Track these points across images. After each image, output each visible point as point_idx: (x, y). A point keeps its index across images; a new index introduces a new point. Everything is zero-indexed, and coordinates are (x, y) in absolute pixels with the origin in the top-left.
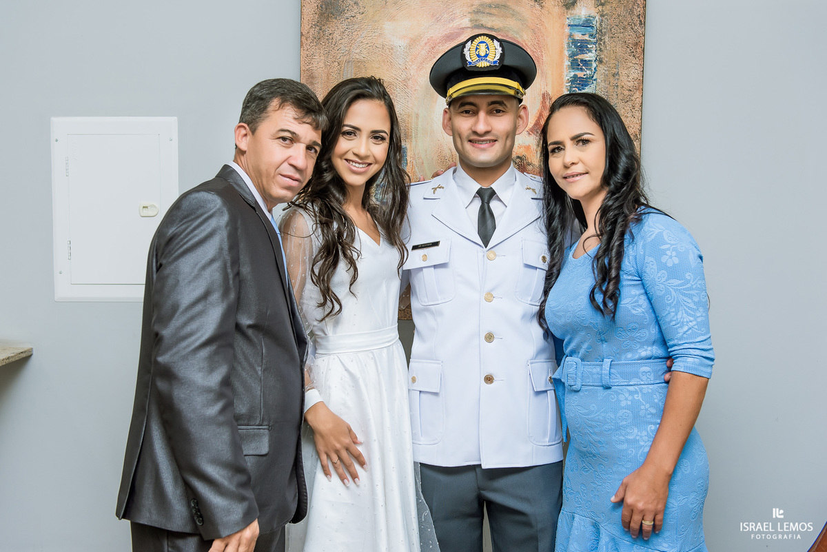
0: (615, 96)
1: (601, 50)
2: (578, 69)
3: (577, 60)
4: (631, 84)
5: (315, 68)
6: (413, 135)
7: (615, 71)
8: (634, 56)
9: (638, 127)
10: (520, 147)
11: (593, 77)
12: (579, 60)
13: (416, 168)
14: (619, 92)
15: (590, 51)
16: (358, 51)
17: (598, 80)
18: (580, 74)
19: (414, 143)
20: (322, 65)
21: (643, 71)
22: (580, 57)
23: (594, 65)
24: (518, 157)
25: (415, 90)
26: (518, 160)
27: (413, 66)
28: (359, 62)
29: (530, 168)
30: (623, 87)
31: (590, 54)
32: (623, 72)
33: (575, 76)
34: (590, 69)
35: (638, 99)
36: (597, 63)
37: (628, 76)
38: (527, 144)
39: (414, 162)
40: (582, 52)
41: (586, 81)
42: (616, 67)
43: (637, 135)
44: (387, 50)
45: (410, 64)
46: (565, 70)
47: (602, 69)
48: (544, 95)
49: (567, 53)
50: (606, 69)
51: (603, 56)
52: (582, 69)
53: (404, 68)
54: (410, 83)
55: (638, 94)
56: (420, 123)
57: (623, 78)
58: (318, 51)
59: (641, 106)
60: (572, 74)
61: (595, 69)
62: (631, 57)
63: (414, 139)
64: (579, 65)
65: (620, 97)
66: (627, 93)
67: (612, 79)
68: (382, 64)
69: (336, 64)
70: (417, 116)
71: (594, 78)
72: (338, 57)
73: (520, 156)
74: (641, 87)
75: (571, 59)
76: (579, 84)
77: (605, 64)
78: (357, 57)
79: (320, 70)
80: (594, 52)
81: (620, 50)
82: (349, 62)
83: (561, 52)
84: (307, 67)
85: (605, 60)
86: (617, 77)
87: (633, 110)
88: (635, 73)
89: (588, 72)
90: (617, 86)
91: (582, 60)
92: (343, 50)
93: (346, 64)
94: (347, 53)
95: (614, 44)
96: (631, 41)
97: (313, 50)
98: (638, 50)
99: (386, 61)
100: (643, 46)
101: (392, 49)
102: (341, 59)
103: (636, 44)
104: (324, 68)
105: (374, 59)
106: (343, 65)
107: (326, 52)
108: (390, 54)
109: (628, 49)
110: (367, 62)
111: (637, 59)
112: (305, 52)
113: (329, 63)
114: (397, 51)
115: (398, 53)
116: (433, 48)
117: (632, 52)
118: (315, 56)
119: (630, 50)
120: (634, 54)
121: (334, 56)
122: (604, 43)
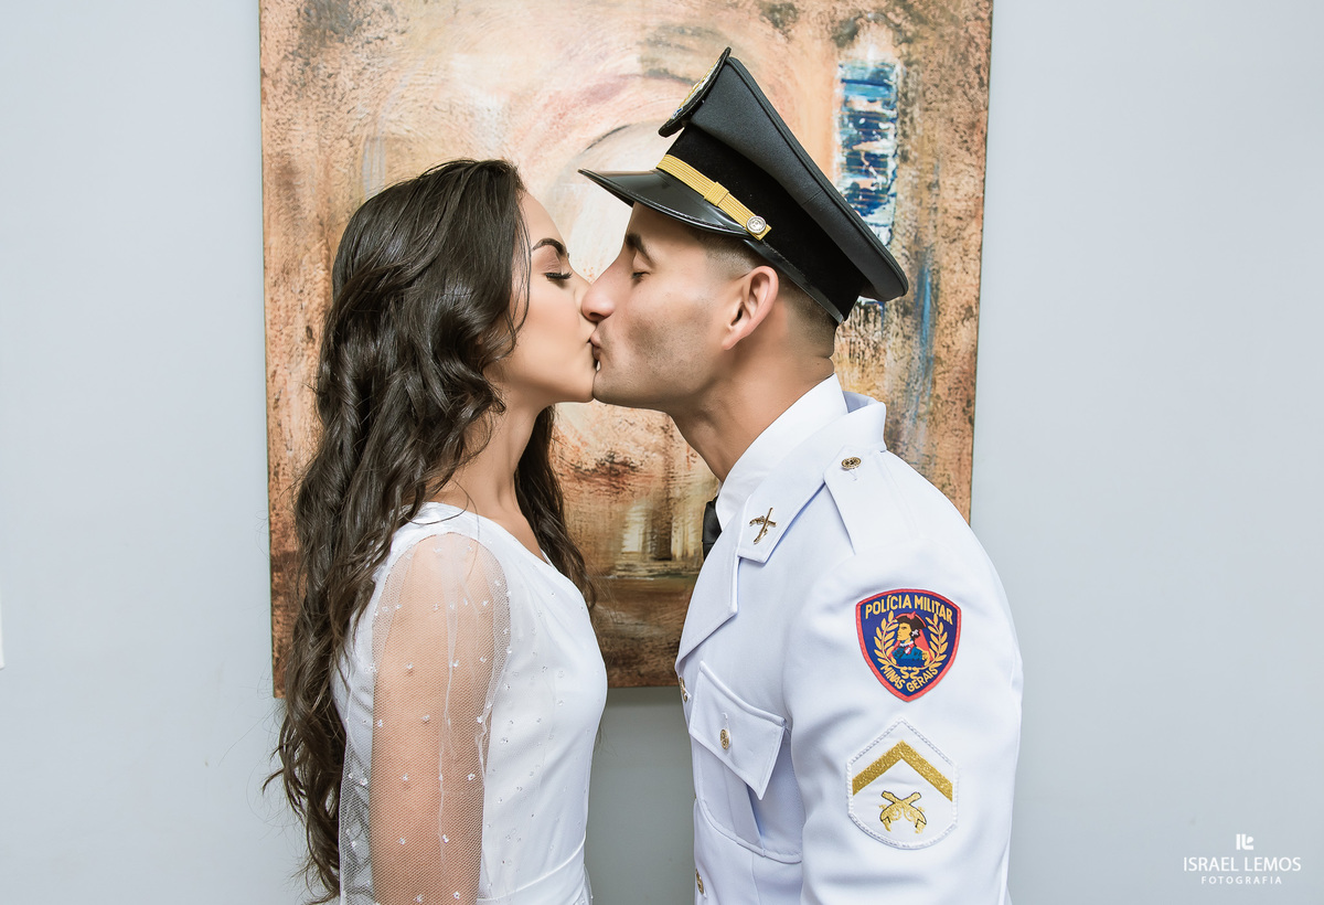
0: (931, 230)
1: (904, 134)
2: (860, 172)
3: (857, 153)
4: (961, 206)
5: (297, 152)
7: (930, 178)
8: (968, 149)
9: (976, 293)
11: (889, 189)
12: (863, 154)
14: (939, 222)
15: (884, 136)
16: (394, 116)
17: (900, 197)
18: (864, 182)
20: (313, 144)
21: (984, 181)
22: (864, 147)
23: (892, 164)
28: (397, 140)
30: (946, 211)
31: (883, 142)
32: (947, 181)
33: (855, 186)
34: (884, 173)
35: (974, 237)
36: (898, 160)
37: (955, 192)
40: (869, 137)
41: (876, 198)
42: (934, 169)
43: (971, 308)
44: (461, 118)
46: (835, 173)
47: (908, 173)
49: (838, 139)
50: (914, 173)
51: (908, 147)
52: (867, 173)
55: (973, 227)
57: (947, 194)
58: (302, 113)
59: (980, 250)
60: (849, 182)
61: (893, 172)
62: (963, 152)
64: (862, 164)
65: (941, 232)
66: (953, 223)
67: (925, 195)
68: (451, 148)
69: (345, 143)
71: (892, 191)
72: (350, 129)
74: (980, 212)
75: (847, 151)
76: (861, 203)
77: (913, 163)
78: (393, 128)
80: (891, 137)
81: (942, 136)
82: (374, 140)
83: (828, 136)
84: (278, 149)
85: (913, 155)
86: (935, 190)
87: (965, 258)
88: (968, 186)
89: (881, 179)
90: (936, 209)
91: (868, 155)
92: (361, 113)
93: (368, 144)
94: (370, 118)
95: (929, 124)
96: (963, 118)
97: (291, 111)
98: (975, 138)
99: (458, 140)
100: (985, 130)
101: (472, 114)
102: (355, 134)
103: (973, 126)
104: (317, 152)
105: (430, 135)
106: (361, 147)
107: (319, 115)
108: (467, 125)
109: (957, 135)
110: (415, 141)
111: (974, 156)
112: (272, 113)
113: (327, 142)
114: (483, 119)
115: (485, 124)
116: (561, 116)
117: (966, 141)
118: (295, 124)
119: (961, 137)
120: (969, 144)
121: (340, 126)
122: (912, 120)
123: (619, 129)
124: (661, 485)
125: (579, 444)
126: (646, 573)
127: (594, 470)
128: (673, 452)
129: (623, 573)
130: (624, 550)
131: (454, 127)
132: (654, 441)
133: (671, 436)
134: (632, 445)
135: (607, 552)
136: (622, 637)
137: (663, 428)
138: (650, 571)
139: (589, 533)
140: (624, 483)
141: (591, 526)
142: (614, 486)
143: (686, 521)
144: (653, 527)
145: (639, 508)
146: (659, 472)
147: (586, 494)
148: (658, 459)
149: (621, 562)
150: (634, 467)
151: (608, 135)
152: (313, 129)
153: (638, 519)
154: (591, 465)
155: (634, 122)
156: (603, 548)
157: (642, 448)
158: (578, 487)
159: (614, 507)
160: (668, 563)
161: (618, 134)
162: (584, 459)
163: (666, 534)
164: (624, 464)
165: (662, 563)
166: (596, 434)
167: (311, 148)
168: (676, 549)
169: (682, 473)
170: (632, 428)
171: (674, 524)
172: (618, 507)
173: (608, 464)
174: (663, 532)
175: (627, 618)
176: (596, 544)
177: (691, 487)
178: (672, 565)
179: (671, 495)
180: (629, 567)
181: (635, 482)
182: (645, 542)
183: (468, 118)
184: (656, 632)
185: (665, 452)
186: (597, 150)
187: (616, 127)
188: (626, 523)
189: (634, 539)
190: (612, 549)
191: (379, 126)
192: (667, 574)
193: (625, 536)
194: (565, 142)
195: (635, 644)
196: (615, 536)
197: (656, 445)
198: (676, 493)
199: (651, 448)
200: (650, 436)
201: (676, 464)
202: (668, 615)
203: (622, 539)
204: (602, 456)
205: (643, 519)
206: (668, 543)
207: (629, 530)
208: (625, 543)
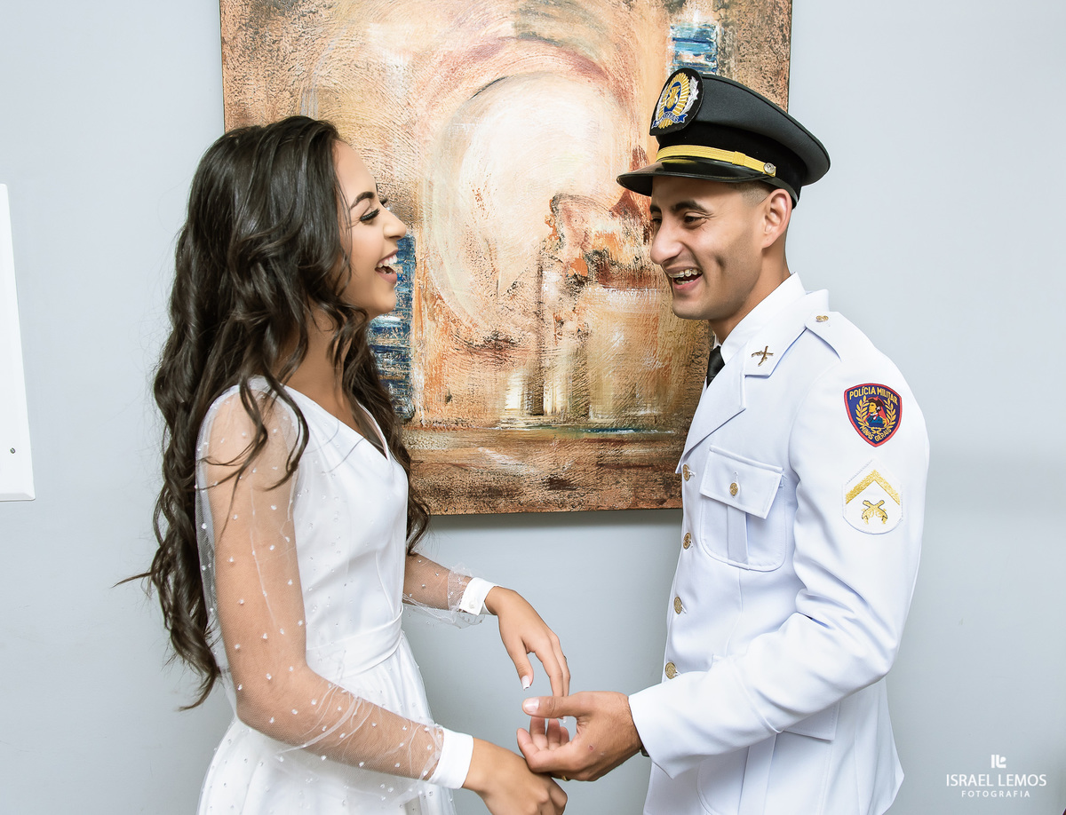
5: (250, 102)
6: (425, 216)
8: (774, 92)
10: (598, 237)
13: (432, 271)
16: (324, 73)
19: (426, 229)
20: (263, 96)
24: (596, 253)
25: (426, 141)
26: (596, 258)
27: (421, 101)
28: (327, 91)
29: (615, 269)
38: (609, 231)
39: (428, 263)
44: (376, 73)
45: (416, 96)
48: (635, 152)
53: (405, 104)
54: (416, 129)
56: (435, 198)
58: (253, 71)
63: (425, 224)
68: (368, 96)
69: (287, 94)
70: (431, 184)
72: (290, 83)
73: (599, 250)
78: (324, 82)
79: (259, 105)
81: (751, 80)
82: (309, 91)
84: (236, 99)
92: (298, 70)
93: (305, 95)
94: (306, 74)
95: (743, 72)
96: (770, 67)
97: (245, 69)
98: (780, 83)
99: (374, 90)
100: (787, 76)
101: (384, 70)
102: (294, 87)
103: (777, 73)
104: (265, 101)
105: (352, 87)
106: (299, 97)
107: (267, 73)
108: (381, 79)
109: (765, 81)
110: (341, 92)
111: (779, 97)
112: (230, 72)
113: (273, 93)
114: (393, 74)
115: (394, 78)
116: (453, 71)
117: (772, 85)
118: (248, 79)
119: (769, 82)
120: (775, 87)
121: (283, 81)
122: (729, 69)
123: (498, 80)
124: (535, 357)
125: (471, 326)
126: (524, 425)
127: (483, 346)
128: (544, 331)
129: (506, 425)
130: (507, 407)
131: (370, 80)
132: (529, 323)
133: (542, 319)
134: (512, 326)
135: (494, 409)
136: (506, 475)
137: (536, 313)
138: (528, 424)
139: (479, 394)
140: (506, 356)
141: (481, 389)
142: (498, 358)
143: (555, 385)
144: (529, 390)
145: (518, 374)
146: (533, 347)
147: (477, 364)
148: (533, 336)
149: (504, 417)
150: (513, 343)
151: (490, 84)
152: (262, 83)
153: (517, 384)
154: (481, 342)
155: (510, 74)
156: (490, 406)
157: (520, 328)
158: (470, 359)
159: (498, 374)
160: (541, 417)
161: (498, 84)
162: (475, 337)
163: (539, 395)
164: (506, 341)
165: (536, 417)
166: (483, 318)
167: (261, 98)
168: (547, 407)
169: (551, 348)
170: (512, 313)
171: (545, 388)
172: (501, 374)
173: (493, 341)
174: (537, 393)
175: (510, 460)
176: (485, 403)
177: (557, 359)
178: (544, 419)
179: (543, 365)
180: (510, 421)
181: (514, 354)
182: (523, 401)
183: (381, 73)
184: (532, 471)
185: (537, 331)
186: (481, 97)
187: (495, 79)
188: (508, 386)
189: (514, 399)
190: (497, 406)
191: (313, 81)
192: (541, 426)
193: (507, 397)
194: (456, 90)
195: (517, 479)
196: (500, 396)
197: (531, 326)
198: (547, 363)
199: (527, 328)
200: (525, 319)
201: (547, 340)
202: (541, 458)
203: (505, 399)
204: (489, 335)
205: (521, 383)
206: (541, 401)
207: (510, 392)
208: (507, 402)
